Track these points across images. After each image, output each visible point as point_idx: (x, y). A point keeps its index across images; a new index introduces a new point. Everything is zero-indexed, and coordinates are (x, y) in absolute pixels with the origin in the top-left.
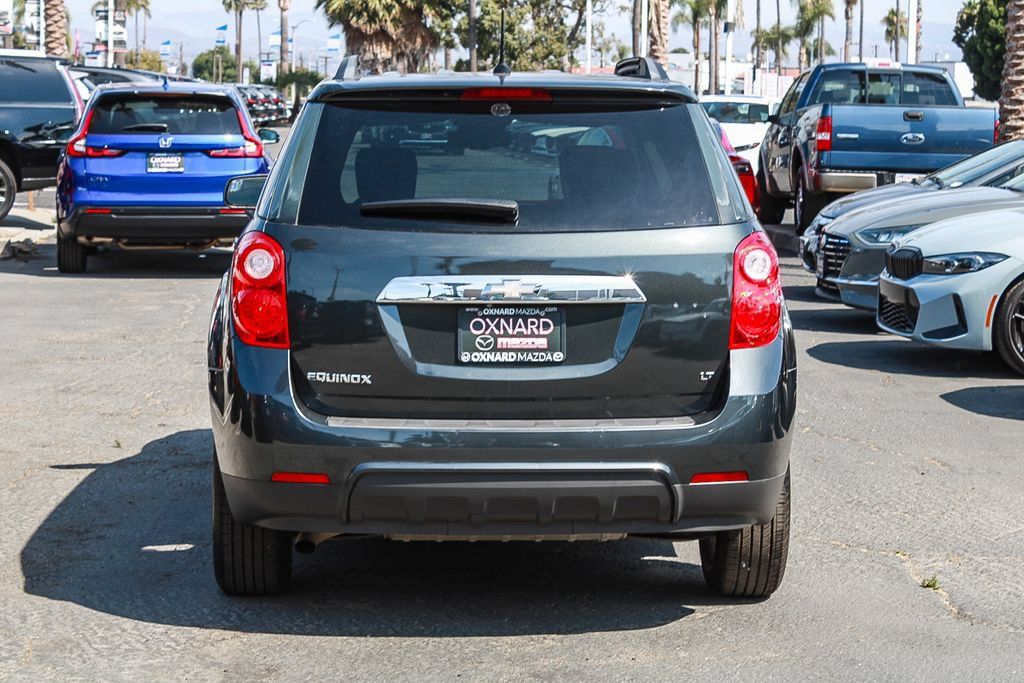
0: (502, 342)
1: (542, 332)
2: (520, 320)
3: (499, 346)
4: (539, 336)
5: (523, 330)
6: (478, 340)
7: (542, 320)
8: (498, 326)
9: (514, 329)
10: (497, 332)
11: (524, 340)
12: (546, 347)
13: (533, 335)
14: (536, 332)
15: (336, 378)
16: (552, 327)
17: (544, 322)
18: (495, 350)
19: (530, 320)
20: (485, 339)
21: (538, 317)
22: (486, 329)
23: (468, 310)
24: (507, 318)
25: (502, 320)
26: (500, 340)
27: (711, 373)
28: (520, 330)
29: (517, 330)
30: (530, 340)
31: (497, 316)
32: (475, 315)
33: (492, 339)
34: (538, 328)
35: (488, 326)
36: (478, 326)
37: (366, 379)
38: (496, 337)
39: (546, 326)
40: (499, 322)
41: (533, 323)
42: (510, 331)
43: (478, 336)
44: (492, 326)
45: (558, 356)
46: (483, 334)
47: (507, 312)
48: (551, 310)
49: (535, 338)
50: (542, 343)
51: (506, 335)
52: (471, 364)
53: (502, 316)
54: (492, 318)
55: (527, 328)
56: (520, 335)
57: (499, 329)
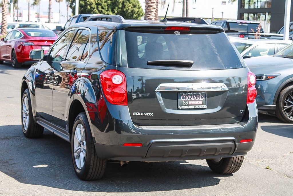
0: (190, 103)
1: (201, 100)
2: (195, 96)
3: (189, 104)
4: (200, 101)
5: (196, 99)
6: (183, 102)
7: (200, 96)
8: (189, 98)
9: (193, 99)
10: (189, 100)
11: (196, 102)
12: (202, 104)
13: (198, 101)
14: (199, 100)
15: (142, 114)
16: (203, 98)
17: (201, 97)
18: (188, 105)
19: (197, 96)
20: (185, 102)
21: (199, 95)
22: (186, 99)
23: (181, 93)
24: (191, 95)
25: (190, 96)
26: (189, 102)
27: (243, 111)
28: (195, 99)
29: (194, 99)
30: (198, 102)
31: (189, 95)
32: (182, 94)
33: (187, 102)
34: (200, 98)
35: (186, 98)
36: (183, 98)
37: (152, 114)
38: (188, 101)
39: (202, 98)
40: (189, 96)
41: (198, 97)
42: (192, 99)
43: (183, 101)
44: (187, 98)
45: (205, 107)
46: (185, 100)
47: (191, 94)
48: (203, 93)
49: (199, 101)
50: (201, 103)
51: (191, 101)
52: (182, 109)
53: (190, 95)
54: (187, 95)
55: (196, 98)
56: (195, 101)
57: (189, 99)
